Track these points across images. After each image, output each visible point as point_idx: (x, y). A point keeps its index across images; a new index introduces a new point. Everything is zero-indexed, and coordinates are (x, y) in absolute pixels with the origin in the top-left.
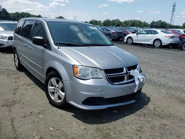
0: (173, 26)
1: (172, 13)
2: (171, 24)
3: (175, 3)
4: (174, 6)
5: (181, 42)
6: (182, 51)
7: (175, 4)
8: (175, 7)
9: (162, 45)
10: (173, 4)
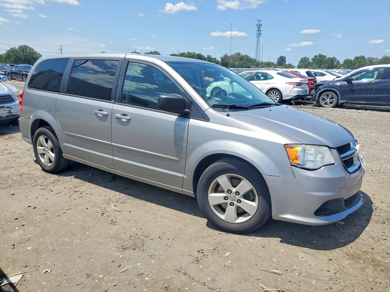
0: (262, 63)
1: (256, 38)
2: (258, 59)
3: (260, 21)
4: (259, 26)
5: (316, 93)
6: (320, 108)
7: (261, 23)
8: (261, 29)
9: (283, 99)
10: (258, 23)
